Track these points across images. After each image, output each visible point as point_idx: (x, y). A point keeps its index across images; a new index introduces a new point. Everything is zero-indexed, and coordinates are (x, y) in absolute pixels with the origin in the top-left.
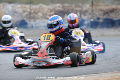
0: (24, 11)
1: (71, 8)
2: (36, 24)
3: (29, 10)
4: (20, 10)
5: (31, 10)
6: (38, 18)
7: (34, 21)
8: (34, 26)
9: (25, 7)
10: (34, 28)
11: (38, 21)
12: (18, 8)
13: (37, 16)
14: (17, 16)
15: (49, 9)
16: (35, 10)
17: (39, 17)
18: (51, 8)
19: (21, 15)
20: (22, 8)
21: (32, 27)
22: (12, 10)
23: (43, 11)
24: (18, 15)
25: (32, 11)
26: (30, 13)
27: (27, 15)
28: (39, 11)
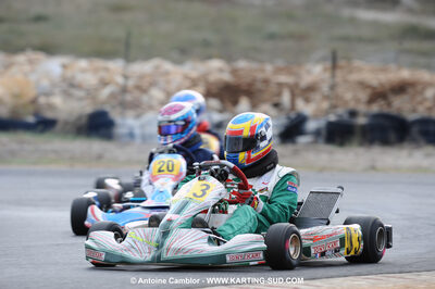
0: (104, 83)
1: (260, 76)
2: (142, 126)
3: (120, 80)
4: (90, 79)
5: (126, 77)
6: (151, 108)
7: (138, 116)
8: (137, 132)
9: (107, 70)
10: (138, 141)
12: (83, 71)
13: (145, 98)
14: (80, 99)
15: (186, 77)
17: (155, 103)
18: (194, 74)
19: (91, 94)
20: (96, 71)
21: (131, 135)
22: (64, 79)
23: (168, 82)
25: (131, 83)
26: (124, 90)
28: (153, 84)
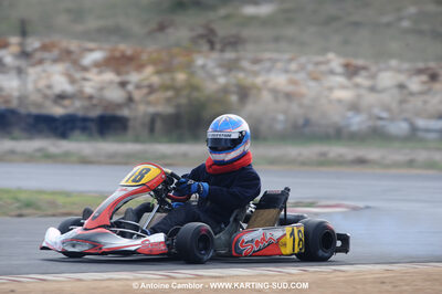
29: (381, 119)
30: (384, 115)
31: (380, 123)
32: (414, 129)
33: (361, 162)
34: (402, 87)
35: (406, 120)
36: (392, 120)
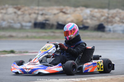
11: (115, 25)
16: (113, 14)
24: (95, 19)
27: (105, 19)
29: (11, 23)
30: (12, 21)
31: (11, 24)
32: (22, 26)
33: (11, 36)
34: (15, 13)
35: (19, 23)
36: (15, 23)
